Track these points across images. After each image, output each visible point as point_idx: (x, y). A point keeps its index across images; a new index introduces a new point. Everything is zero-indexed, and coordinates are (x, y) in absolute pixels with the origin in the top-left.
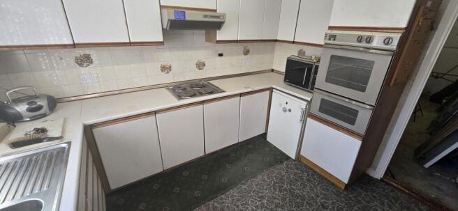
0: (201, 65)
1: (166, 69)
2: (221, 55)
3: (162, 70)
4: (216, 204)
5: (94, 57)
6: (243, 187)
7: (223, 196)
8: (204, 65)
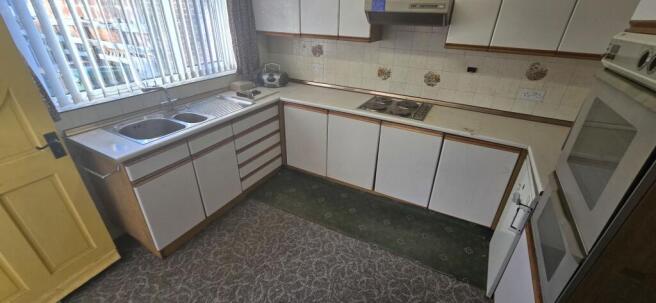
0: (432, 80)
1: (384, 74)
2: (472, 70)
3: (379, 75)
4: (327, 234)
5: (325, 49)
6: (369, 249)
7: (340, 236)
8: (438, 80)
